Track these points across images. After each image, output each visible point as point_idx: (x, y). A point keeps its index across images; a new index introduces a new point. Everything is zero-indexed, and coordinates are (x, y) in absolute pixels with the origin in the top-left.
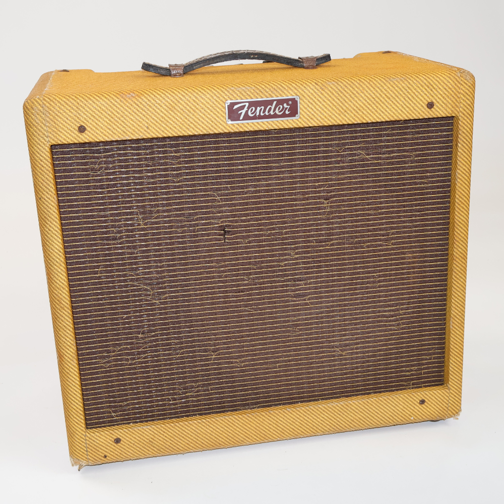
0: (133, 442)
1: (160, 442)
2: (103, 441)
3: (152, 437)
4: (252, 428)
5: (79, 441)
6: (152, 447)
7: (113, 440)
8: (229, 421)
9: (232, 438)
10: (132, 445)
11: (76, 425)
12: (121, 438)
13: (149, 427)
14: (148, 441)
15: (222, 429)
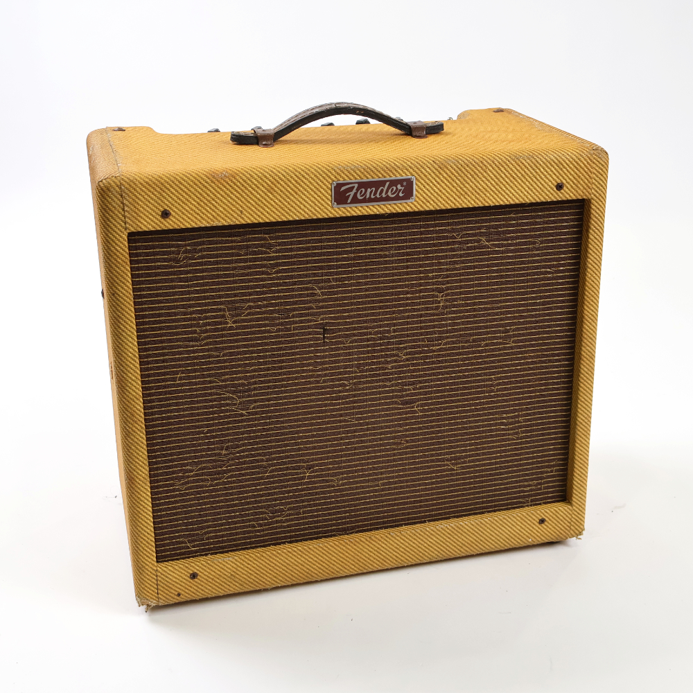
0: (212, 577)
1: (243, 576)
2: (177, 577)
3: (235, 570)
4: (350, 556)
5: (149, 577)
6: (234, 582)
7: (189, 575)
8: (323, 549)
9: (326, 568)
10: (210, 580)
11: (147, 558)
12: (198, 572)
13: (230, 559)
14: (229, 575)
15: (315, 559)
